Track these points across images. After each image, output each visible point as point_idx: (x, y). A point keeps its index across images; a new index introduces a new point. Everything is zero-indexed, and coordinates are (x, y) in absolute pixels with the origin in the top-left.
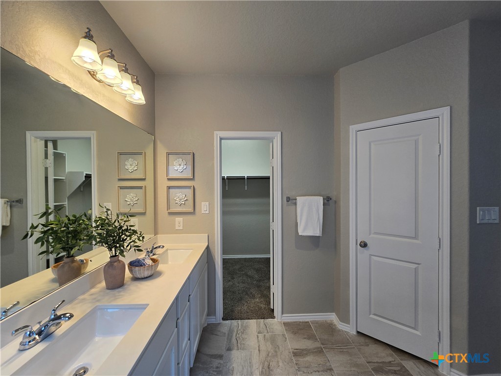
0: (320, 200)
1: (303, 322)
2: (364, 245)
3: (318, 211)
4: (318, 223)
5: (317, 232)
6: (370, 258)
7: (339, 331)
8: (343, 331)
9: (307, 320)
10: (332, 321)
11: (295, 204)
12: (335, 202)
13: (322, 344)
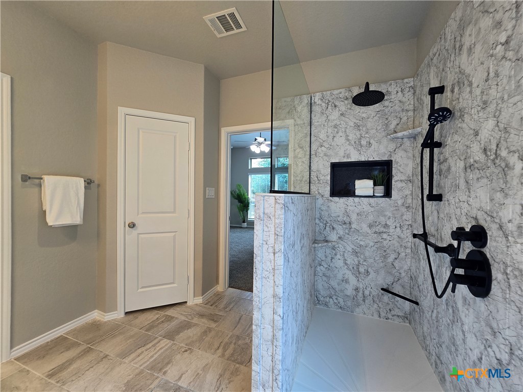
0: (81, 182)
1: (52, 341)
2: (132, 226)
3: (77, 194)
4: (78, 208)
5: (77, 219)
6: (138, 237)
7: (106, 322)
8: (109, 321)
9: (59, 335)
10: (94, 319)
11: (40, 186)
12: (99, 185)
13: (89, 344)
